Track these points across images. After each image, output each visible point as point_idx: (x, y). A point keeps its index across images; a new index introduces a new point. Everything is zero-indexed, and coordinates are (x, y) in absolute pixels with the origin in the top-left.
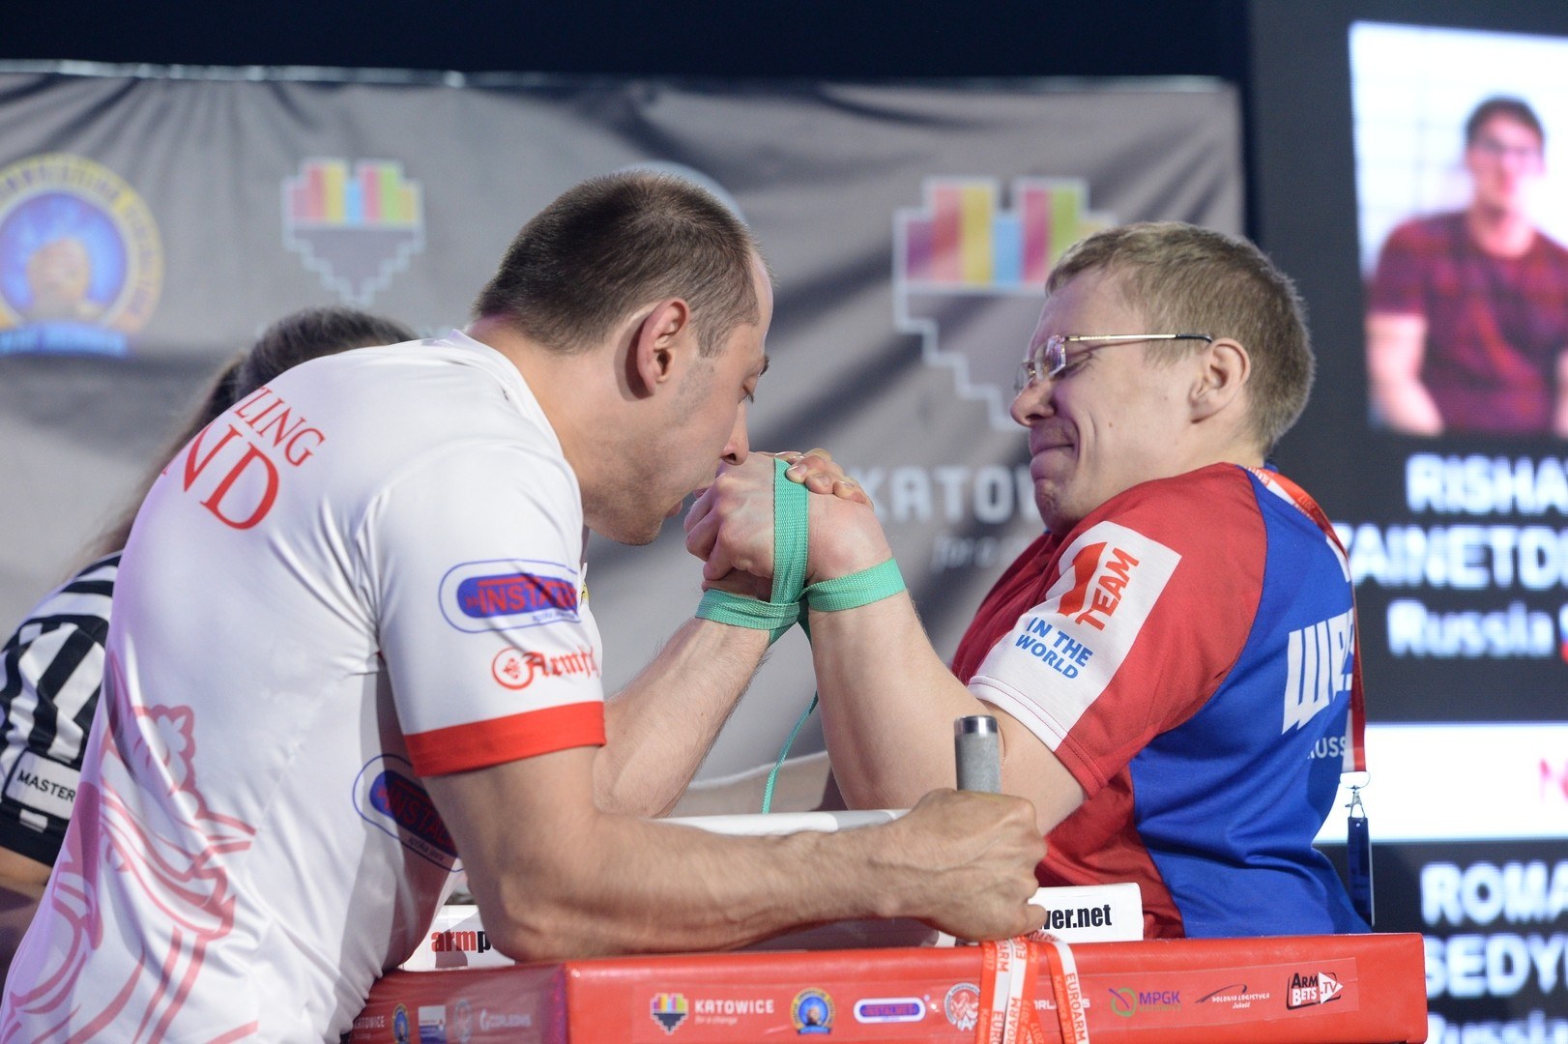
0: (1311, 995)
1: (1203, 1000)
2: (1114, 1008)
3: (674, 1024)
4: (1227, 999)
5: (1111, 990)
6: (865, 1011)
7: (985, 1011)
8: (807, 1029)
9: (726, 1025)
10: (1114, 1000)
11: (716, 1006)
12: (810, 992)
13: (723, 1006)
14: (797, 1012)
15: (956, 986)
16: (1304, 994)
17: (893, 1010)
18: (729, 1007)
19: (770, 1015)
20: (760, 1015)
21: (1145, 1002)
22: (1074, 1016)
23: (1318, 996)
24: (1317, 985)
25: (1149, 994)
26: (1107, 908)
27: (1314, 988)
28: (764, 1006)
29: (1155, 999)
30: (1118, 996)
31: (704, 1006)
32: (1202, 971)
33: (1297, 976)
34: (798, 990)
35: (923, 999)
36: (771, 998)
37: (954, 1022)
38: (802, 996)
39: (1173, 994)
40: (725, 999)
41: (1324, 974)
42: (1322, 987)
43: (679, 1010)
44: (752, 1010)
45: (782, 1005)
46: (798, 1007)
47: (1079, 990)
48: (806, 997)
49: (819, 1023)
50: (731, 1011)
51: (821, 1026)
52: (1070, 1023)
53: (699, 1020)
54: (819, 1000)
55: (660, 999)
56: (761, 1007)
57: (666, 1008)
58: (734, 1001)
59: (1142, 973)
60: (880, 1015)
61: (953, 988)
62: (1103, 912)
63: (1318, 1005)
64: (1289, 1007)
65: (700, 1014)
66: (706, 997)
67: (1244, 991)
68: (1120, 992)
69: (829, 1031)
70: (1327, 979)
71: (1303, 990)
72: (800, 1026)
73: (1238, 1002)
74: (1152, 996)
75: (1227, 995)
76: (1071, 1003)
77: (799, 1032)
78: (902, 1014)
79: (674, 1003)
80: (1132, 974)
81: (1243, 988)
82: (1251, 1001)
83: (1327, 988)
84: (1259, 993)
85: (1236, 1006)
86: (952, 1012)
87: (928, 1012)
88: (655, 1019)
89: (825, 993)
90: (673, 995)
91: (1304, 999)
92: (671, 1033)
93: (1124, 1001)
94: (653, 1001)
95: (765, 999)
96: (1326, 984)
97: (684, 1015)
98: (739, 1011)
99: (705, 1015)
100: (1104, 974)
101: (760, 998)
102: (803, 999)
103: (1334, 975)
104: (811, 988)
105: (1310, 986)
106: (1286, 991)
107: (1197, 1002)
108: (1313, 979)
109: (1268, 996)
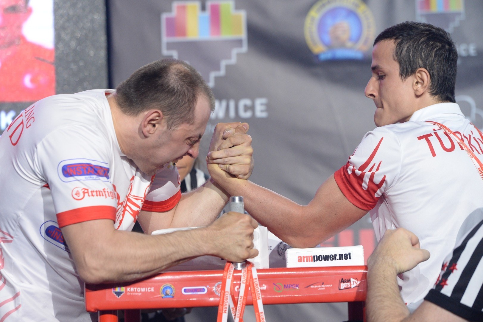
0: (348, 285)
1: (307, 287)
2: (275, 290)
3: (120, 295)
4: (316, 286)
5: (274, 284)
6: (185, 291)
7: (223, 291)
8: (165, 296)
10: (275, 287)
11: (134, 290)
12: (166, 285)
13: (137, 290)
14: (162, 291)
15: (218, 283)
16: (345, 285)
17: (196, 290)
18: (139, 290)
19: (153, 292)
20: (149, 292)
21: (286, 288)
22: (256, 292)
23: (351, 286)
24: (350, 282)
25: (288, 285)
26: (350, 254)
27: (349, 283)
28: (151, 289)
29: (290, 287)
30: (276, 286)
31: (130, 289)
32: (307, 278)
33: (342, 279)
34: (162, 285)
35: (206, 287)
36: (153, 287)
37: (217, 294)
38: (164, 286)
39: (296, 285)
41: (353, 278)
42: (352, 283)
43: (122, 291)
44: (146, 291)
45: (157, 289)
46: (162, 290)
47: (258, 284)
48: (165, 287)
49: (170, 294)
50: (140, 291)
51: (170, 296)
52: (254, 294)
53: (128, 294)
54: (170, 287)
56: (149, 290)
57: (118, 290)
58: (141, 288)
59: (285, 278)
60: (191, 292)
61: (217, 283)
62: (348, 255)
63: (350, 289)
64: (340, 289)
65: (129, 292)
66: (131, 286)
67: (323, 284)
68: (277, 284)
69: (173, 297)
70: (354, 280)
71: (345, 284)
72: (163, 295)
73: (320, 288)
74: (289, 286)
76: (255, 287)
77: (162, 297)
79: (120, 289)
80: (282, 279)
81: (322, 283)
82: (325, 287)
85: (319, 289)
86: (217, 291)
87: (208, 291)
88: (114, 293)
89: (172, 285)
91: (345, 286)
92: (119, 298)
93: (279, 288)
95: (151, 287)
96: (354, 282)
97: (123, 292)
98: (142, 291)
99: (130, 292)
100: (271, 279)
101: (149, 287)
102: (164, 288)
103: (357, 279)
104: (167, 284)
105: (347, 282)
106: (338, 284)
107: (305, 288)
108: (349, 280)
109: (332, 286)
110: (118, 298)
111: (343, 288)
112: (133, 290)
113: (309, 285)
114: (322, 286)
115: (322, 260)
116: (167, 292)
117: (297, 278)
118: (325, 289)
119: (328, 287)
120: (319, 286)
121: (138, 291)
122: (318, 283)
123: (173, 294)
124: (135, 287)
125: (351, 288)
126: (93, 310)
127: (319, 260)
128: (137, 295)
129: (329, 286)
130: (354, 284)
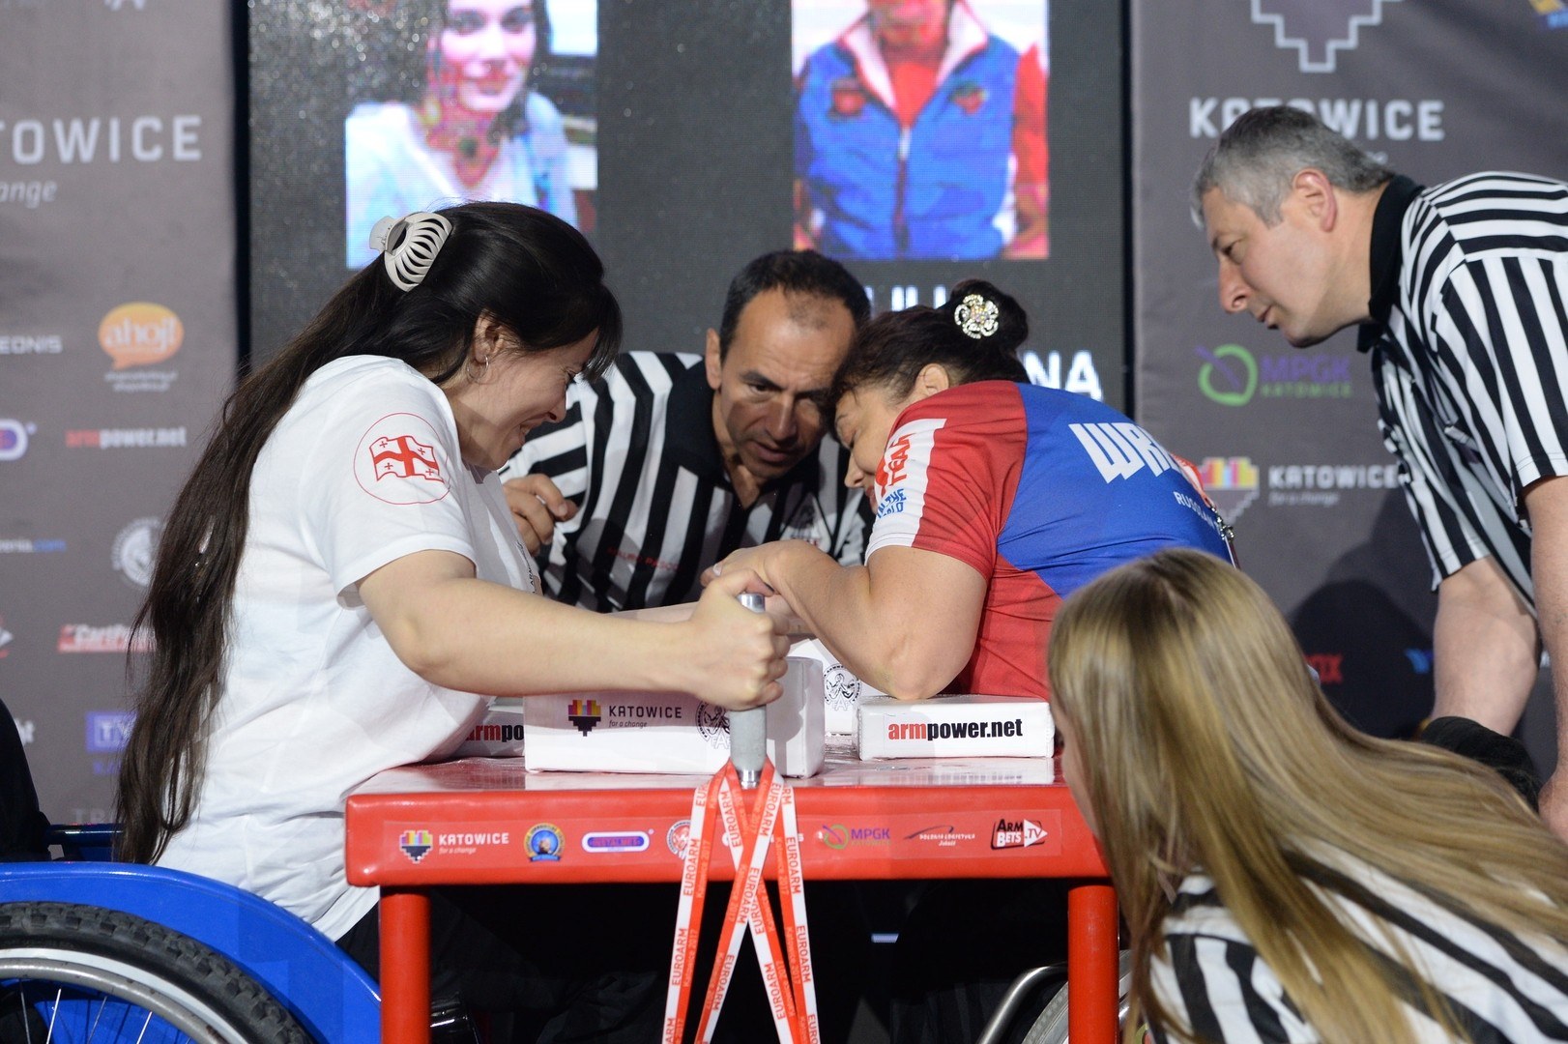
110: (414, 862)
111: (1003, 845)
112: (454, 841)
114: (950, 836)
115: (948, 736)
116: (544, 845)
118: (957, 844)
119: (963, 840)
120: (942, 837)
121: (467, 843)
123: (560, 850)
124: (460, 833)
125: (1021, 845)
127: (943, 736)
128: (464, 854)
129: (969, 837)
130: (1030, 836)
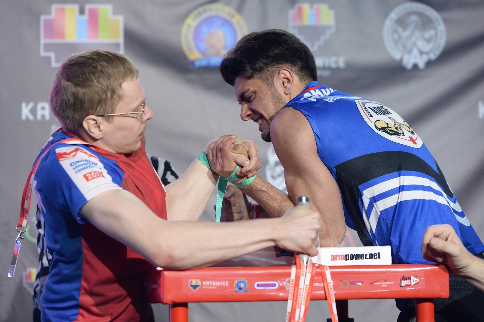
0: (408, 282)
1: (371, 284)
2: (341, 286)
3: (196, 288)
4: (379, 283)
5: (340, 280)
6: (258, 285)
8: (239, 290)
9: (213, 289)
10: (341, 283)
11: (210, 283)
13: (212, 283)
14: (236, 285)
16: (406, 282)
17: (268, 285)
18: (214, 284)
19: (227, 286)
20: (224, 286)
21: (352, 284)
23: (411, 283)
24: (410, 279)
25: (353, 282)
26: (379, 253)
27: (409, 281)
28: (225, 284)
29: (355, 283)
30: (343, 282)
31: (206, 283)
33: (403, 277)
34: (236, 279)
35: (277, 282)
36: (227, 281)
37: (288, 289)
39: (361, 282)
40: (213, 281)
41: (413, 276)
43: (198, 284)
44: (221, 284)
45: (231, 283)
49: (243, 289)
51: (243, 290)
53: (204, 287)
54: (243, 282)
55: (192, 281)
56: (224, 284)
57: (194, 283)
58: (216, 281)
59: (351, 275)
60: (263, 287)
61: (287, 279)
64: (401, 286)
65: (204, 285)
66: (206, 280)
67: (385, 281)
68: (344, 281)
69: (246, 291)
71: (406, 281)
72: (237, 289)
73: (383, 284)
74: (354, 282)
75: (379, 282)
77: (236, 291)
78: (271, 286)
79: (196, 282)
80: (347, 275)
81: (385, 280)
82: (388, 284)
83: (414, 280)
84: (390, 281)
85: (382, 286)
86: (287, 286)
87: (279, 286)
88: (190, 287)
90: (196, 280)
91: (406, 284)
92: (195, 291)
94: (189, 281)
95: (226, 281)
96: (413, 279)
97: (199, 286)
98: (217, 285)
99: (206, 286)
100: (338, 276)
101: (224, 281)
102: (238, 282)
103: (416, 276)
104: (241, 278)
105: (408, 280)
106: (400, 281)
107: (369, 284)
108: (409, 278)
109: (393, 283)
113: (373, 281)
117: (362, 275)
122: (381, 280)
126: (170, 303)
